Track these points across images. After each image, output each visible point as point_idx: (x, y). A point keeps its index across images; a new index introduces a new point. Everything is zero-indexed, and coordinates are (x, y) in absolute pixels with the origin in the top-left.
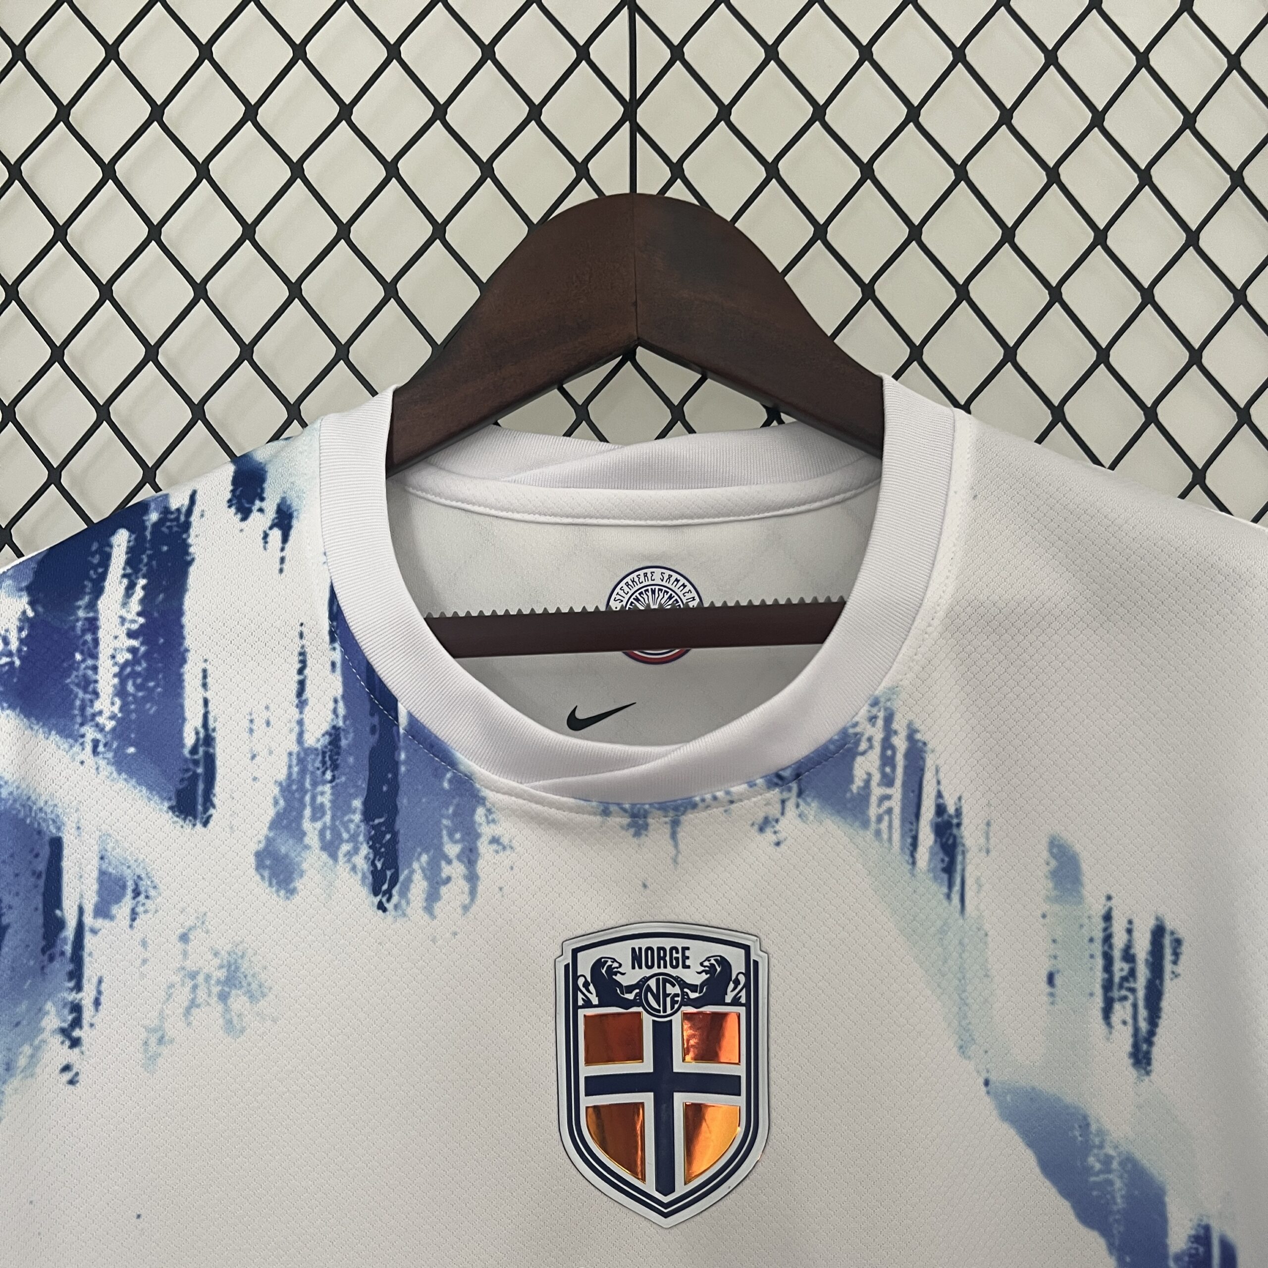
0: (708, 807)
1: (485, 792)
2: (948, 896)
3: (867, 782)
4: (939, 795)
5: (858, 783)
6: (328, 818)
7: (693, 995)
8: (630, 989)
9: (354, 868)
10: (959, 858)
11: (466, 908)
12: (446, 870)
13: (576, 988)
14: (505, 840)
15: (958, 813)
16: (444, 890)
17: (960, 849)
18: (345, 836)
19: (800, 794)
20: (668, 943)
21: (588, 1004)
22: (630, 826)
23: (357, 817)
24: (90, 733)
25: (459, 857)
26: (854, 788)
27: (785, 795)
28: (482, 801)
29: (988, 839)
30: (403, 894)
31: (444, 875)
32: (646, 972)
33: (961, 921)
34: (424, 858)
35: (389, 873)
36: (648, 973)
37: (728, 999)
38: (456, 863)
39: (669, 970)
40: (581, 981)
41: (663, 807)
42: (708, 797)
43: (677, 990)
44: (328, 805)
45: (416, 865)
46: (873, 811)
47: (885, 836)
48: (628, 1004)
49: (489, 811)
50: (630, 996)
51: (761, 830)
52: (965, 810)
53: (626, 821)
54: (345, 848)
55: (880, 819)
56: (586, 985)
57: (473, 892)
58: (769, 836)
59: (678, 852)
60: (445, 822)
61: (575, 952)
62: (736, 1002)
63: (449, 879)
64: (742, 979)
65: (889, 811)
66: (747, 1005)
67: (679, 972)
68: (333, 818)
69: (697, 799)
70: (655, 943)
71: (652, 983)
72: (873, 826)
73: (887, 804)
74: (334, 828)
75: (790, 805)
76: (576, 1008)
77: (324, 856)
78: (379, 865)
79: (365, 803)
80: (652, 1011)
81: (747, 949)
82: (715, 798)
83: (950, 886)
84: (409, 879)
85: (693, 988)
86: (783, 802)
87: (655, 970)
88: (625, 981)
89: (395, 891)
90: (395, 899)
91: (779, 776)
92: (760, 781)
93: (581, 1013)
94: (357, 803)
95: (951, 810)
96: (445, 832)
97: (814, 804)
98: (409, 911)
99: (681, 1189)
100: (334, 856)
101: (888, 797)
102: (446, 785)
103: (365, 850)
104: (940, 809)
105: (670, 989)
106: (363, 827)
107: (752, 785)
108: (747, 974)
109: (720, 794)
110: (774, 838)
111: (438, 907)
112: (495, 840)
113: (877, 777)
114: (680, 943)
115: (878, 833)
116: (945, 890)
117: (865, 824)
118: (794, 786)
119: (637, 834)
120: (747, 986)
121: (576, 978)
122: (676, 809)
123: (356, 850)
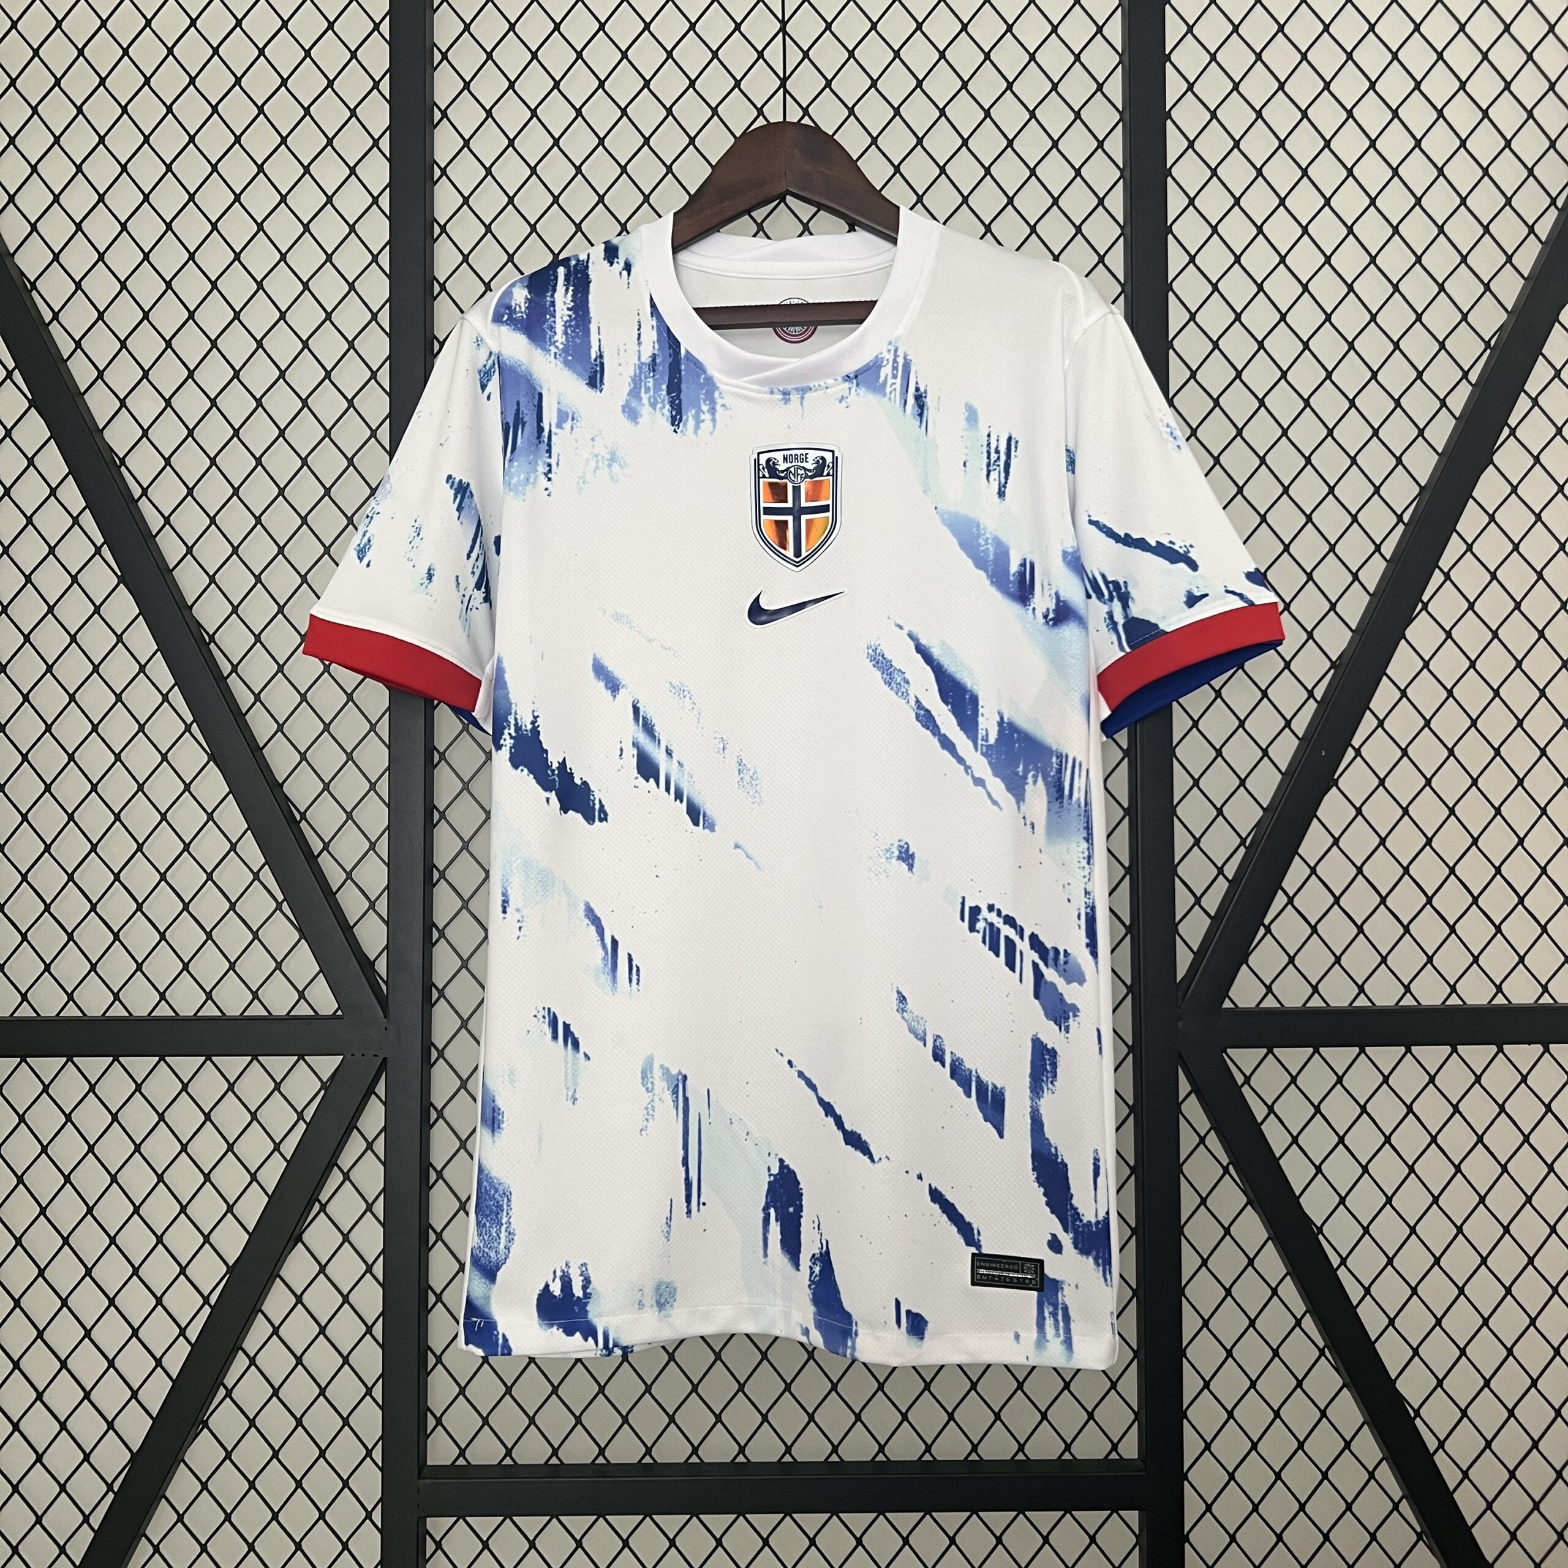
0: (816, 390)
1: (718, 385)
2: (920, 426)
3: (886, 378)
4: (917, 383)
5: (882, 378)
6: (651, 393)
7: (809, 474)
8: (783, 471)
9: (663, 415)
10: (925, 412)
11: (711, 433)
12: (702, 417)
13: (759, 469)
14: (728, 406)
15: (926, 392)
16: (702, 425)
17: (925, 408)
18: (659, 400)
19: (857, 385)
20: (799, 452)
21: (764, 477)
22: (783, 399)
23: (664, 393)
24: (553, 349)
25: (708, 411)
26: (881, 381)
27: (851, 385)
28: (717, 388)
29: (939, 404)
30: (685, 425)
31: (702, 418)
32: (789, 465)
33: (925, 438)
34: (693, 411)
35: (678, 417)
36: (790, 465)
37: (825, 474)
38: (707, 414)
39: (799, 464)
40: (761, 467)
41: (797, 389)
42: (817, 384)
43: (803, 472)
44: (651, 387)
45: (690, 414)
46: (888, 390)
47: (893, 399)
48: (781, 478)
49: (721, 393)
50: (783, 475)
51: (840, 402)
52: (928, 391)
53: (781, 397)
54: (659, 405)
55: (891, 393)
56: (763, 468)
57: (714, 426)
58: (844, 404)
59: (804, 412)
60: (702, 396)
61: (759, 454)
62: (828, 475)
63: (703, 421)
64: (831, 465)
65: (895, 389)
66: (833, 475)
67: (804, 464)
68: (654, 393)
69: (812, 386)
70: (793, 452)
71: (792, 470)
72: (888, 396)
73: (894, 387)
74: (654, 397)
75: (853, 390)
76: (759, 478)
77: (651, 409)
78: (674, 413)
79: (668, 387)
80: (792, 482)
81: (833, 452)
82: (820, 385)
83: (921, 422)
84: (687, 420)
85: (810, 471)
86: (850, 389)
87: (793, 464)
88: (780, 468)
89: (681, 425)
90: (681, 428)
91: (847, 376)
92: (840, 379)
93: (761, 480)
94: (664, 387)
95: (922, 390)
96: (702, 401)
97: (863, 389)
98: (687, 434)
99: (804, 554)
100: (654, 409)
101: (894, 384)
102: (702, 381)
103: (668, 407)
104: (917, 389)
105: (800, 472)
106: (667, 397)
107: (836, 380)
108: (833, 463)
109: (822, 383)
110: (846, 405)
111: (699, 432)
112: (723, 405)
113: (890, 375)
114: (804, 452)
115: (890, 398)
116: (918, 423)
117: (885, 395)
118: (855, 381)
119: (786, 403)
120: (833, 467)
121: (759, 465)
122: (802, 390)
123: (664, 407)
